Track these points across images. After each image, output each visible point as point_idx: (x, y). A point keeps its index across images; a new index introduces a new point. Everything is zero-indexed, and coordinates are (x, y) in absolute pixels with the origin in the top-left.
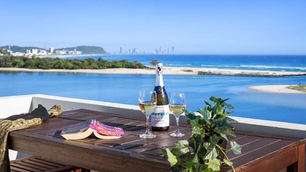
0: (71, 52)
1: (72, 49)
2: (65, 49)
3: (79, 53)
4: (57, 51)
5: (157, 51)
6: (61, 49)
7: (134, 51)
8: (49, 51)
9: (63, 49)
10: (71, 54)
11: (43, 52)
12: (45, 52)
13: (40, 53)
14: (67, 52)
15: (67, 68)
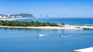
0: (17, 17)
1: (18, 15)
2: (14, 15)
3: (21, 17)
4: (11, 16)
5: (58, 16)
6: (12, 15)
7: (47, 16)
8: (7, 16)
9: (13, 15)
10: (17, 18)
11: (4, 17)
12: (5, 17)
13: (3, 17)
14: (15, 17)
15: (23, 26)
